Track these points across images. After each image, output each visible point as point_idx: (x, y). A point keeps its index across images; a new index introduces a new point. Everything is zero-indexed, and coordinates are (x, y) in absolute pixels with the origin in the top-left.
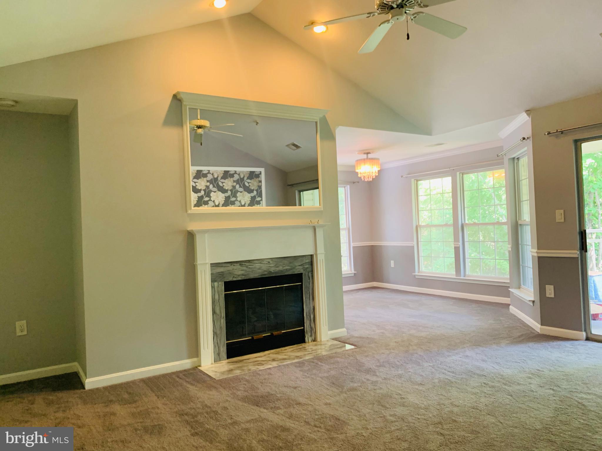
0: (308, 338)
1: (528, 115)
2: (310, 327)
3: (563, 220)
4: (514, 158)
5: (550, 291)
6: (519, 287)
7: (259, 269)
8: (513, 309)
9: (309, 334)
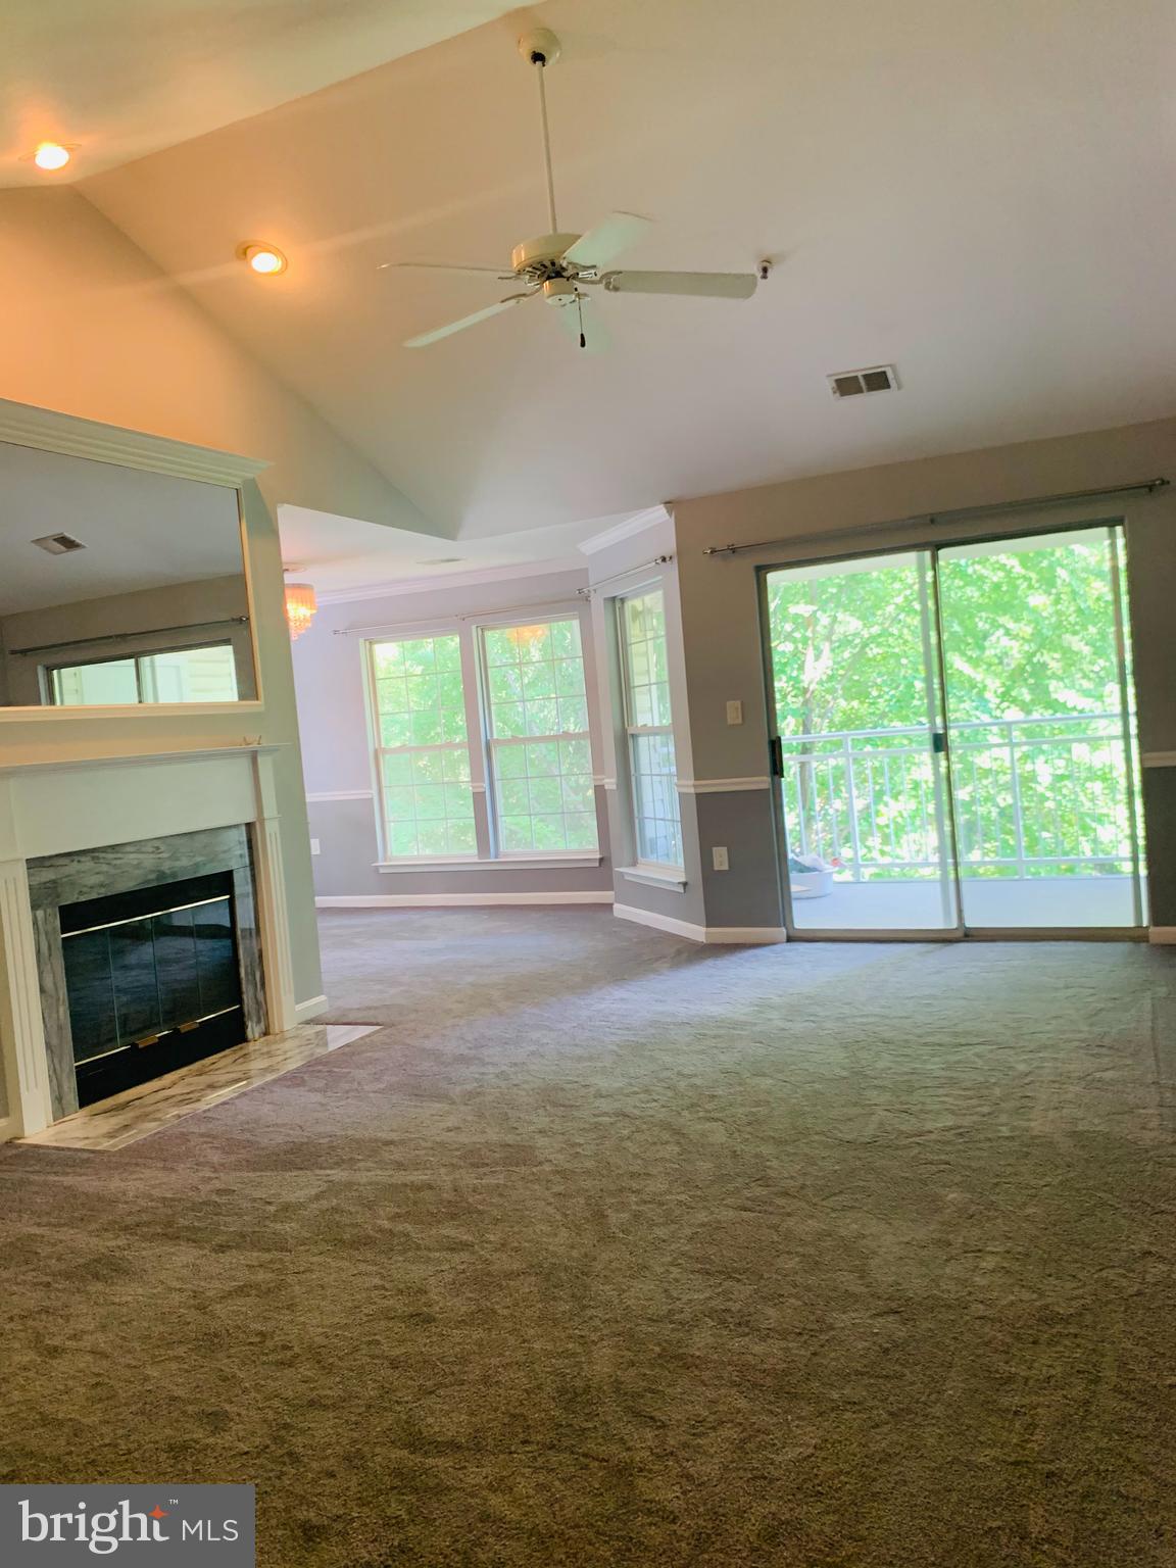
0: (253, 1029)
1: (669, 512)
2: (254, 1001)
3: (740, 721)
4: (614, 599)
5: (721, 858)
6: (634, 863)
7: (138, 866)
8: (621, 911)
9: (255, 1019)
